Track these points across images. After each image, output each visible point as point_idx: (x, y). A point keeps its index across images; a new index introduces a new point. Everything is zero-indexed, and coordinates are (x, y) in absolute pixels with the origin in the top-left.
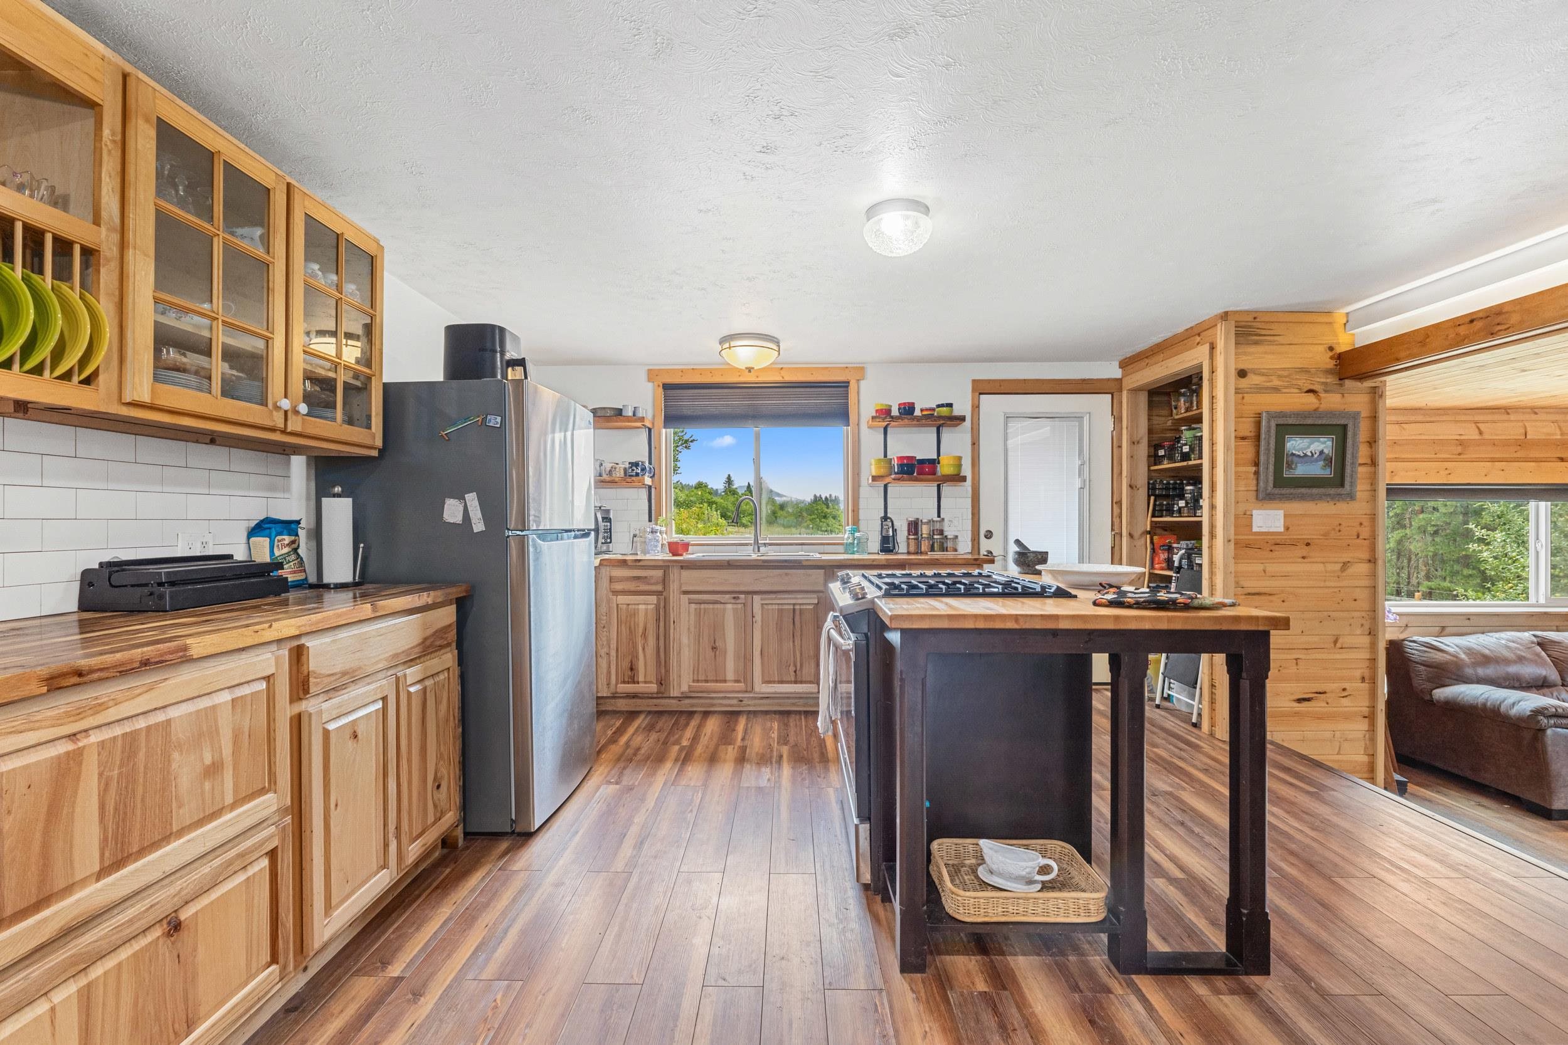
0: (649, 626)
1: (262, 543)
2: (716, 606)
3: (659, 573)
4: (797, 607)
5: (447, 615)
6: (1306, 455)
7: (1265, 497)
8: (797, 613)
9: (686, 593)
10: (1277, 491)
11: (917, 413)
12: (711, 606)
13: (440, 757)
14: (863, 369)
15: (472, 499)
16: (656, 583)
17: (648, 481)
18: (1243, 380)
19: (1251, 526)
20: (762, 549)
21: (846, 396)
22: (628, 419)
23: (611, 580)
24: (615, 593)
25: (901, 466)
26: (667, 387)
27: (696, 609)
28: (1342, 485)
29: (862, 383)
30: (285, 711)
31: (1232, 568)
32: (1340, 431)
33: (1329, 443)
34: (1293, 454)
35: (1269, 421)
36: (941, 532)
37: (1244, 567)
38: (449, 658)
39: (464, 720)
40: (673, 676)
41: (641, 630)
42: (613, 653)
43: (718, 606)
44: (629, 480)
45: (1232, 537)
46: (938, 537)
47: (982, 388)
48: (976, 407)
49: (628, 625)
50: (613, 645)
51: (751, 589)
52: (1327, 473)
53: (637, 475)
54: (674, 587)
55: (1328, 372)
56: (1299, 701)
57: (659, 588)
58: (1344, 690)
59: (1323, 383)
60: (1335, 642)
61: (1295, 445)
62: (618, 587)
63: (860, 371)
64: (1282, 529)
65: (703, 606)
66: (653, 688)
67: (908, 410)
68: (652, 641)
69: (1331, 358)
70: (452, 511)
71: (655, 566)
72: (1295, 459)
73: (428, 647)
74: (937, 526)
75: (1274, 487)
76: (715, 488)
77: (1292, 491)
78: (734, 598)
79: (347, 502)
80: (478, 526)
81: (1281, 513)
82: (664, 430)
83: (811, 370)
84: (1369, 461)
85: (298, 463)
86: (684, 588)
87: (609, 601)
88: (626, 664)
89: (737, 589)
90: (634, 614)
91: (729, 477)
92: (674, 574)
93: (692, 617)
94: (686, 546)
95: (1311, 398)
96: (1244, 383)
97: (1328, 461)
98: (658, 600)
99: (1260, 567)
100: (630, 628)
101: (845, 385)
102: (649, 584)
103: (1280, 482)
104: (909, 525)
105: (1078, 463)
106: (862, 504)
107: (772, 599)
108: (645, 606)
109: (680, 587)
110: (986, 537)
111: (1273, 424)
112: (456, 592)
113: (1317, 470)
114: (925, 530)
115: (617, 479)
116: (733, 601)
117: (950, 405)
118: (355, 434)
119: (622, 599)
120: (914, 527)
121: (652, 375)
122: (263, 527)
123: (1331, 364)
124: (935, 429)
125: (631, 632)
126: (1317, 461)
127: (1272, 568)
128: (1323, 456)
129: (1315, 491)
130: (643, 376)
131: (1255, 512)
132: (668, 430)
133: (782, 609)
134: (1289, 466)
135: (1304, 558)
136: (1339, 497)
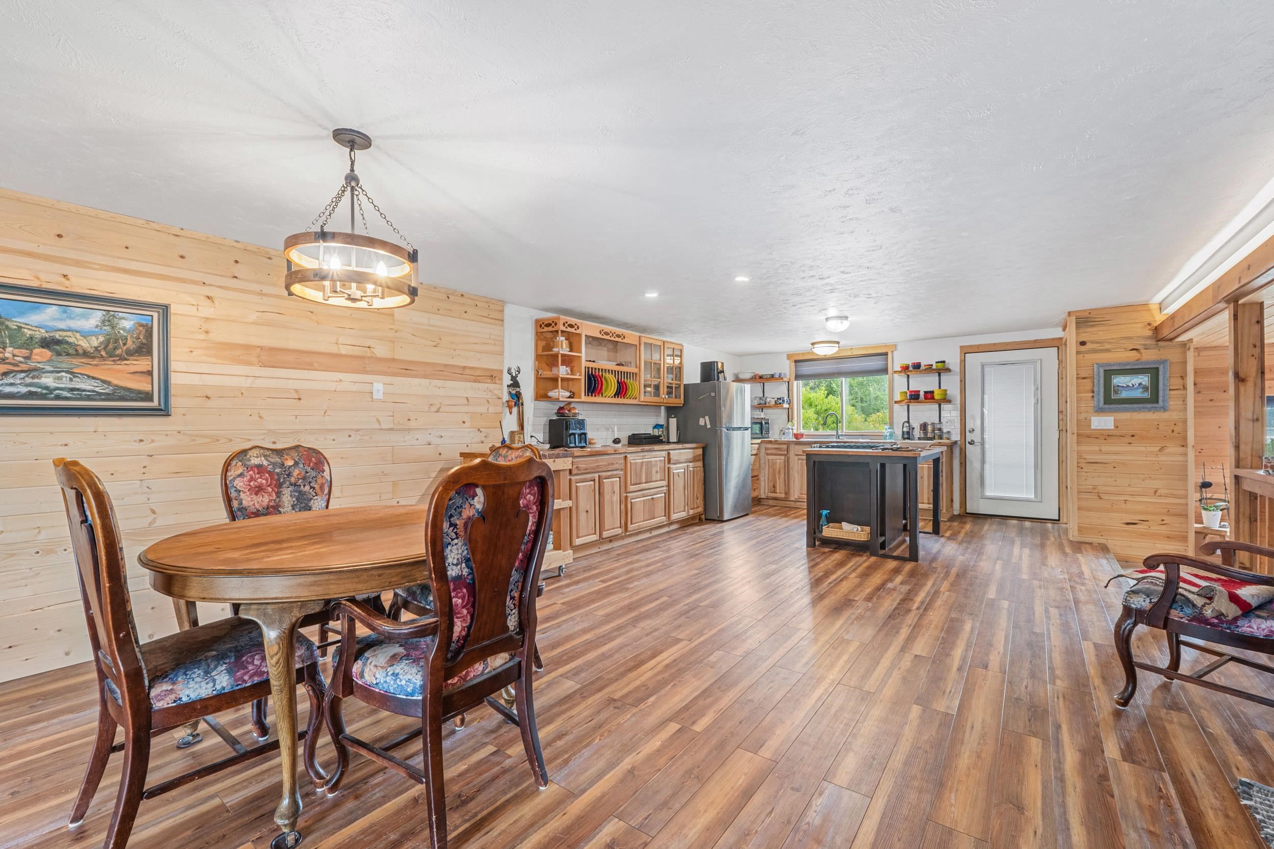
0: (781, 469)
1: (656, 430)
3: (785, 447)
5: (700, 451)
6: (1128, 386)
7: (1099, 411)
9: (797, 455)
10: (1106, 406)
11: (923, 367)
13: (698, 491)
14: (896, 345)
15: (707, 418)
16: (785, 451)
17: (786, 405)
18: (1083, 347)
19: (1090, 426)
20: (841, 437)
21: (887, 360)
22: (777, 379)
23: (766, 449)
24: (768, 454)
25: (911, 395)
26: (796, 361)
28: (1157, 402)
29: (895, 353)
30: (667, 466)
31: (1076, 448)
32: (1154, 372)
33: (1146, 379)
34: (1118, 386)
35: (1098, 369)
36: (940, 429)
37: (1083, 448)
38: (700, 464)
39: (705, 484)
40: (791, 491)
42: (767, 480)
44: (777, 406)
45: (1075, 432)
46: (939, 431)
47: (966, 351)
48: (963, 362)
50: (767, 476)
52: (1146, 395)
53: (780, 403)
54: (792, 453)
55: (1149, 338)
56: (1128, 524)
57: (785, 453)
58: (1163, 520)
59: (1144, 345)
60: (1156, 492)
61: (1118, 380)
62: (769, 452)
63: (895, 347)
64: (1113, 428)
66: (783, 496)
67: (917, 366)
68: (782, 475)
69: (1149, 330)
70: (702, 422)
71: (784, 443)
72: (1120, 388)
73: (694, 460)
74: (938, 426)
75: (1105, 404)
77: (1118, 406)
79: (675, 420)
80: (709, 426)
81: (1112, 418)
82: (795, 382)
84: (1182, 388)
85: (663, 408)
87: (765, 458)
88: (771, 485)
90: (775, 464)
92: (792, 447)
94: (802, 435)
95: (1134, 353)
96: (1083, 348)
97: (1145, 389)
98: (785, 458)
99: (1097, 448)
101: (886, 354)
103: (1108, 400)
104: (921, 425)
105: (1033, 389)
106: (895, 415)
108: (780, 460)
109: (795, 453)
110: (970, 432)
111: (1102, 371)
112: (701, 445)
113: (1138, 394)
114: (930, 428)
115: (771, 406)
117: (944, 362)
118: (677, 401)
119: (770, 457)
120: (924, 427)
121: (789, 357)
122: (657, 426)
123: (1150, 333)
124: (936, 375)
125: (774, 471)
126: (1137, 389)
127: (1105, 448)
128: (1142, 386)
129: (1135, 406)
130: (785, 357)
131: (1093, 418)
132: (798, 382)
134: (1116, 392)
135: (1130, 443)
136: (1156, 410)
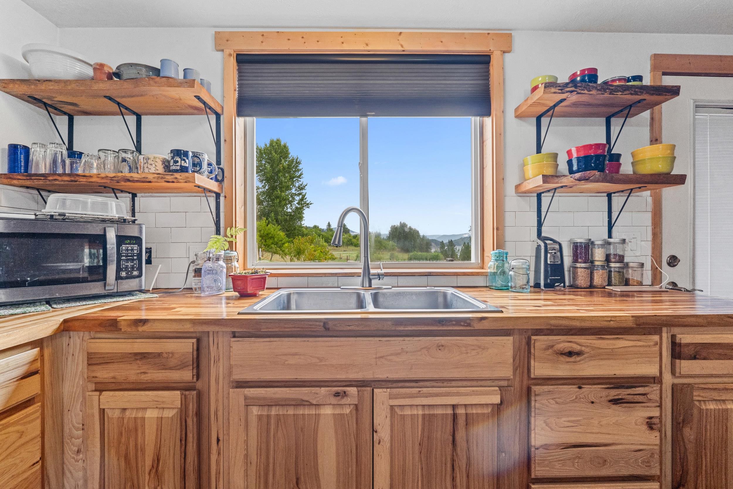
0: (164, 451)
2: (301, 411)
3: (186, 346)
4: (461, 411)
8: (461, 421)
9: (241, 384)
12: (291, 411)
14: (509, 37)
16: (181, 366)
17: (210, 184)
20: (375, 283)
21: (486, 76)
26: (241, 59)
27: (260, 417)
29: (508, 56)
36: (621, 259)
41: (148, 462)
43: (307, 411)
44: (169, 178)
46: (618, 265)
47: (666, 66)
49: (123, 448)
51: (368, 375)
53: (184, 169)
54: (217, 373)
57: (187, 375)
63: (505, 40)
65: (274, 411)
71: (178, 334)
74: (612, 250)
76: (322, 228)
78: (337, 394)
83: (439, 37)
86: (238, 376)
89: (342, 376)
90: (136, 428)
91: (329, 223)
92: (218, 347)
93: (253, 432)
98: (185, 400)
100: (126, 457)
101: (485, 59)
102: (165, 367)
104: (576, 247)
106: (509, 219)
107: (412, 396)
108: (157, 412)
109: (230, 373)
110: (669, 264)
114: (599, 255)
115: (150, 177)
116: (334, 401)
120: (583, 250)
121: (221, 40)
124: (604, 119)
125: (130, 464)
132: (248, 119)
133: (431, 416)
